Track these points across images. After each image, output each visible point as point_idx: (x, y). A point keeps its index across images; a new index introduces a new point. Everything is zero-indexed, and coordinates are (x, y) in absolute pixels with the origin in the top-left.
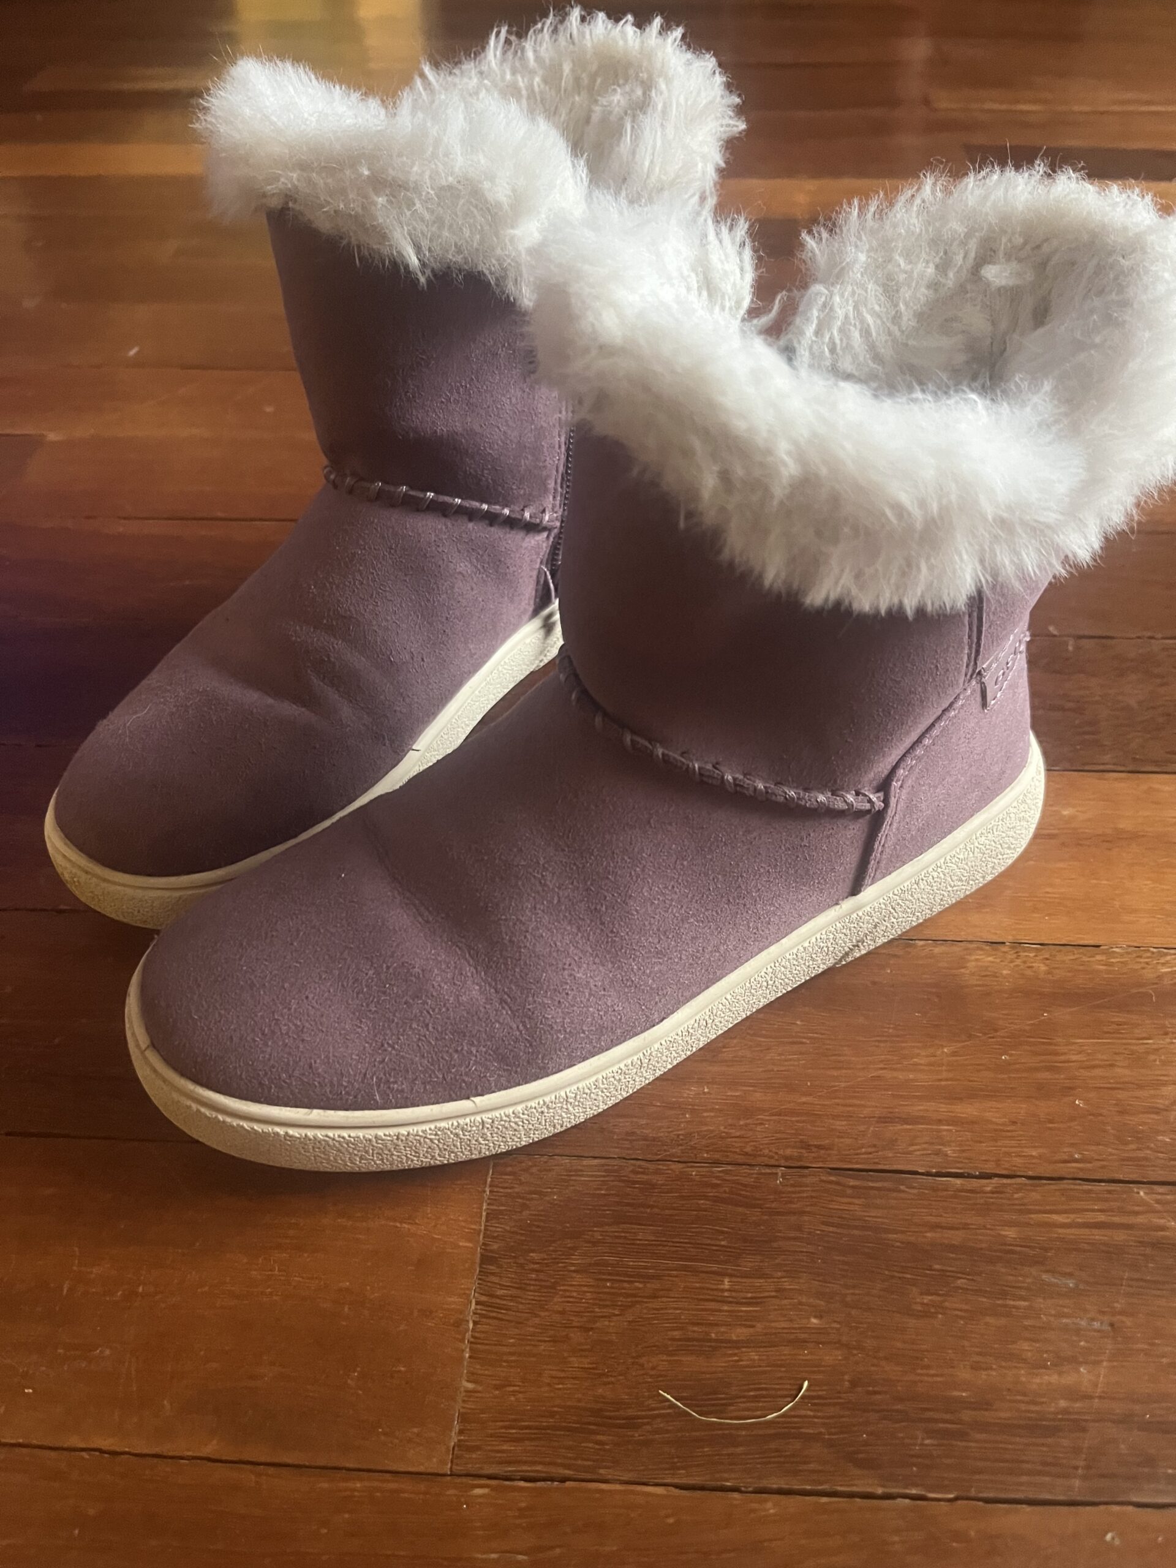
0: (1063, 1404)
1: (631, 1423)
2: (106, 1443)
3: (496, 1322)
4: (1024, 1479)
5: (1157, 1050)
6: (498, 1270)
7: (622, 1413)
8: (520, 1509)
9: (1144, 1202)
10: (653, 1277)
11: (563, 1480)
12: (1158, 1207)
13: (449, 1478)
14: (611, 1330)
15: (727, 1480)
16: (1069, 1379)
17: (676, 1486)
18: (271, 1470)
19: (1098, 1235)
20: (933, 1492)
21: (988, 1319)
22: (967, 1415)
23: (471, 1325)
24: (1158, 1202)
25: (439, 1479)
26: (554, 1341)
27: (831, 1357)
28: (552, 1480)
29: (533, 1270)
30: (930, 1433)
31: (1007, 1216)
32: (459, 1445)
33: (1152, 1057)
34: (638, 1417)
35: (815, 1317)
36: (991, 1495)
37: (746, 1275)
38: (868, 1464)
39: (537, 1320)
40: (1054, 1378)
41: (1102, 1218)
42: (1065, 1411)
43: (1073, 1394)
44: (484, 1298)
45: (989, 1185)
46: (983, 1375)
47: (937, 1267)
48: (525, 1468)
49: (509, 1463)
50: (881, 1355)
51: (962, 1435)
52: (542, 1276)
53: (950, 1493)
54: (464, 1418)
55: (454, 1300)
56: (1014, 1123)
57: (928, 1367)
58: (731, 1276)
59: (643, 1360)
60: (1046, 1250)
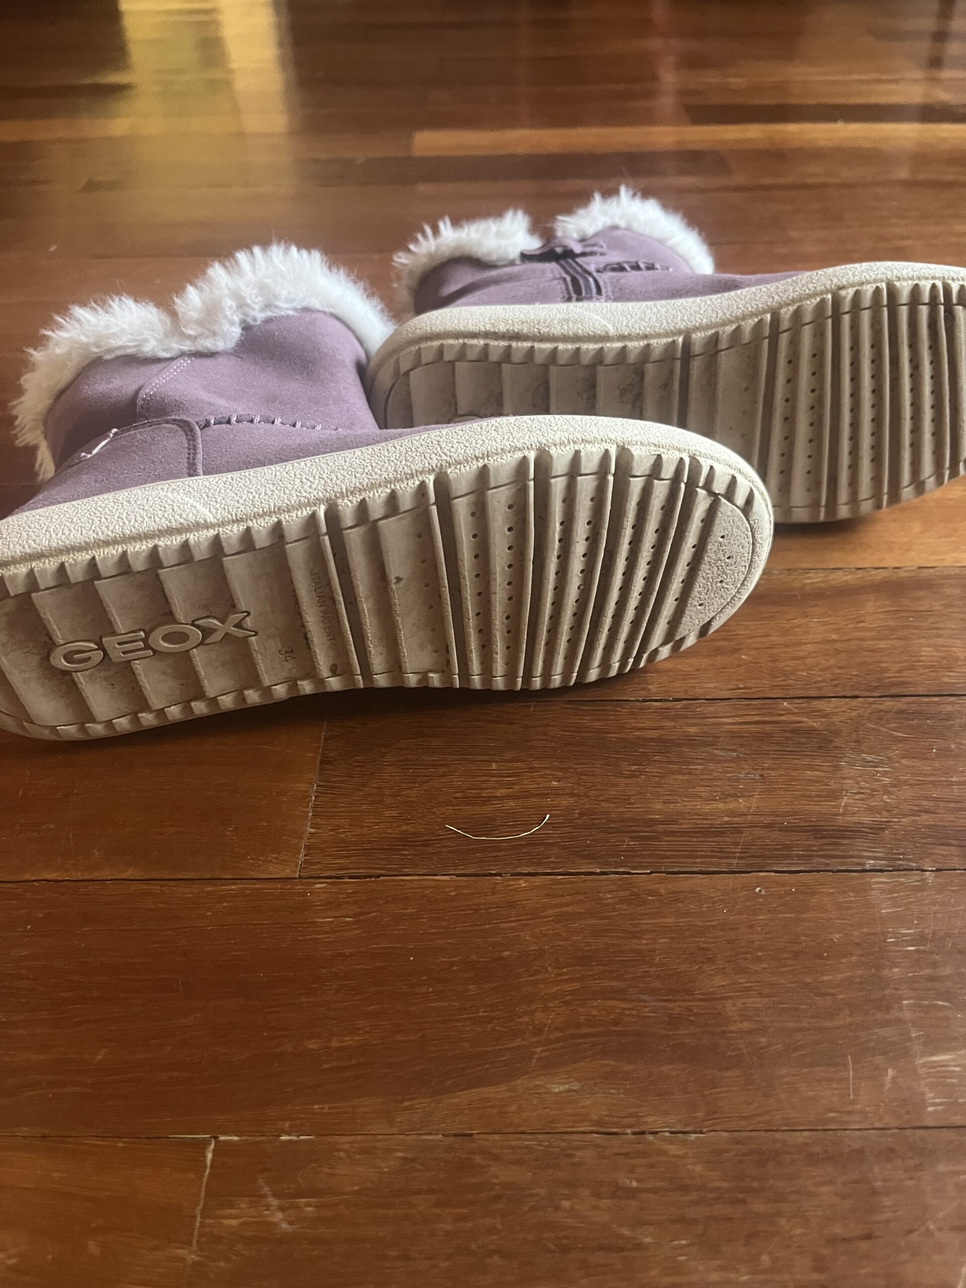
0: (726, 819)
1: (426, 844)
2: (51, 876)
3: (331, 796)
4: (699, 860)
5: (800, 625)
6: (333, 767)
7: (419, 839)
8: (348, 894)
9: (787, 709)
10: (441, 765)
11: (379, 876)
12: (796, 711)
13: (297, 880)
14: (413, 795)
15: (493, 870)
16: (731, 805)
17: (457, 875)
18: (172, 883)
19: (753, 728)
20: (636, 869)
21: (676, 777)
22: (660, 828)
23: (313, 798)
24: (796, 708)
25: (291, 880)
26: (372, 803)
27: (565, 802)
28: (370, 877)
29: (358, 766)
30: (633, 839)
31: (692, 721)
32: (305, 862)
33: (796, 630)
34: (429, 840)
35: (555, 781)
36: (676, 870)
37: (508, 761)
38: (592, 857)
39: (361, 793)
40: (721, 806)
41: (757, 718)
42: (727, 823)
43: (732, 813)
44: (322, 783)
45: (679, 705)
46: (672, 806)
47: (641, 750)
48: (352, 871)
49: (340, 869)
50: (601, 798)
51: (656, 838)
52: (363, 769)
53: (648, 869)
54: (308, 848)
55: (302, 786)
56: (698, 670)
57: (633, 804)
58: (497, 762)
59: (435, 810)
60: (717, 737)
